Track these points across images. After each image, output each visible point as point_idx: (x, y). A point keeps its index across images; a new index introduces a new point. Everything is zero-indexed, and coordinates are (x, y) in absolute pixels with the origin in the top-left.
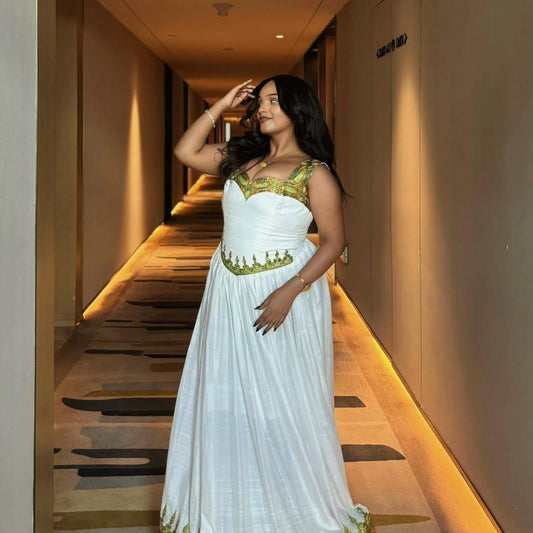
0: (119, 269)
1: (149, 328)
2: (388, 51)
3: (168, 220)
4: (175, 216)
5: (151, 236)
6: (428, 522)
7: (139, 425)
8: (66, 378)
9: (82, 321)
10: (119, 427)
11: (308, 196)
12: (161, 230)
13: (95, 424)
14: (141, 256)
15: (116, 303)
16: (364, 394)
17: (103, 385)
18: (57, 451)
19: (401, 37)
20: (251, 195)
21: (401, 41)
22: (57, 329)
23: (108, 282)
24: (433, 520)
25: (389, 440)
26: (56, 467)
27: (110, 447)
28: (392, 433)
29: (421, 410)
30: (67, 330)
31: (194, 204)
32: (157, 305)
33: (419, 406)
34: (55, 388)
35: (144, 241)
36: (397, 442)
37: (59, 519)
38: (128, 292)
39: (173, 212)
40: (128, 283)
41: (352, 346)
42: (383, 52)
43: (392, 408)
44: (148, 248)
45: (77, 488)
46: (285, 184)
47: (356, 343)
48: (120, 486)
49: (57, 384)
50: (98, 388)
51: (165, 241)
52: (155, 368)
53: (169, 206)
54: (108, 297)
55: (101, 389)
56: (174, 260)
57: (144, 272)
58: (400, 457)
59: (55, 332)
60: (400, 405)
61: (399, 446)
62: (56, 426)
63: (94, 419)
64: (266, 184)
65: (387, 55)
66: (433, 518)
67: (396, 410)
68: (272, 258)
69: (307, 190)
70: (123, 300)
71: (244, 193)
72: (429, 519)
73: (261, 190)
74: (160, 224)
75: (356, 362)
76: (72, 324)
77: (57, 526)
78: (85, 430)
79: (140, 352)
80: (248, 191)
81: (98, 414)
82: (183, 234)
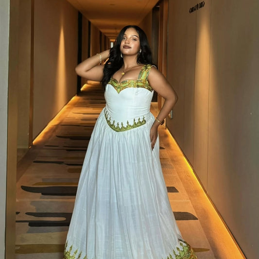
0: (53, 119)
1: (67, 150)
2: (195, 10)
3: (79, 93)
4: (83, 91)
5: (70, 102)
6: (208, 251)
7: (61, 200)
8: (24, 176)
9: (32, 145)
10: (51, 202)
11: (150, 85)
12: (75, 99)
13: (38, 200)
14: (64, 112)
15: (50, 137)
16: (178, 185)
17: (43, 179)
18: (17, 213)
19: (202, 3)
20: (121, 90)
21: (202, 5)
22: (18, 150)
23: (47, 125)
24: (211, 251)
25: (190, 210)
26: (17, 222)
27: (45, 212)
28: (192, 206)
29: (207, 195)
30: (24, 150)
31: (93, 85)
32: (72, 138)
33: (206, 192)
34: (17, 182)
35: (66, 105)
36: (194, 211)
37: (19, 248)
38: (57, 131)
39: (82, 89)
40: (57, 126)
41: (173, 161)
42: (192, 10)
43: (192, 193)
44: (68, 108)
45: (28, 232)
46: (137, 82)
47: (175, 159)
48: (50, 232)
49: (18, 179)
50: (40, 181)
51: (77, 105)
52: (70, 171)
53: (80, 86)
54: (46, 133)
55: (42, 182)
56: (82, 115)
57: (65, 121)
58: (195, 218)
59: (17, 151)
60: (197, 192)
61: (195, 212)
62: (17, 201)
63: (38, 197)
64: (127, 84)
65: (194, 12)
66: (211, 249)
67: (195, 194)
68: (137, 121)
69: (149, 82)
70: (54, 135)
71: (117, 90)
72: (209, 250)
73: (125, 87)
74: (74, 95)
75: (175, 169)
76: (27, 147)
77: (17, 252)
78: (33, 203)
79: (63, 162)
80: (119, 89)
81: (40, 194)
82: (86, 101)
